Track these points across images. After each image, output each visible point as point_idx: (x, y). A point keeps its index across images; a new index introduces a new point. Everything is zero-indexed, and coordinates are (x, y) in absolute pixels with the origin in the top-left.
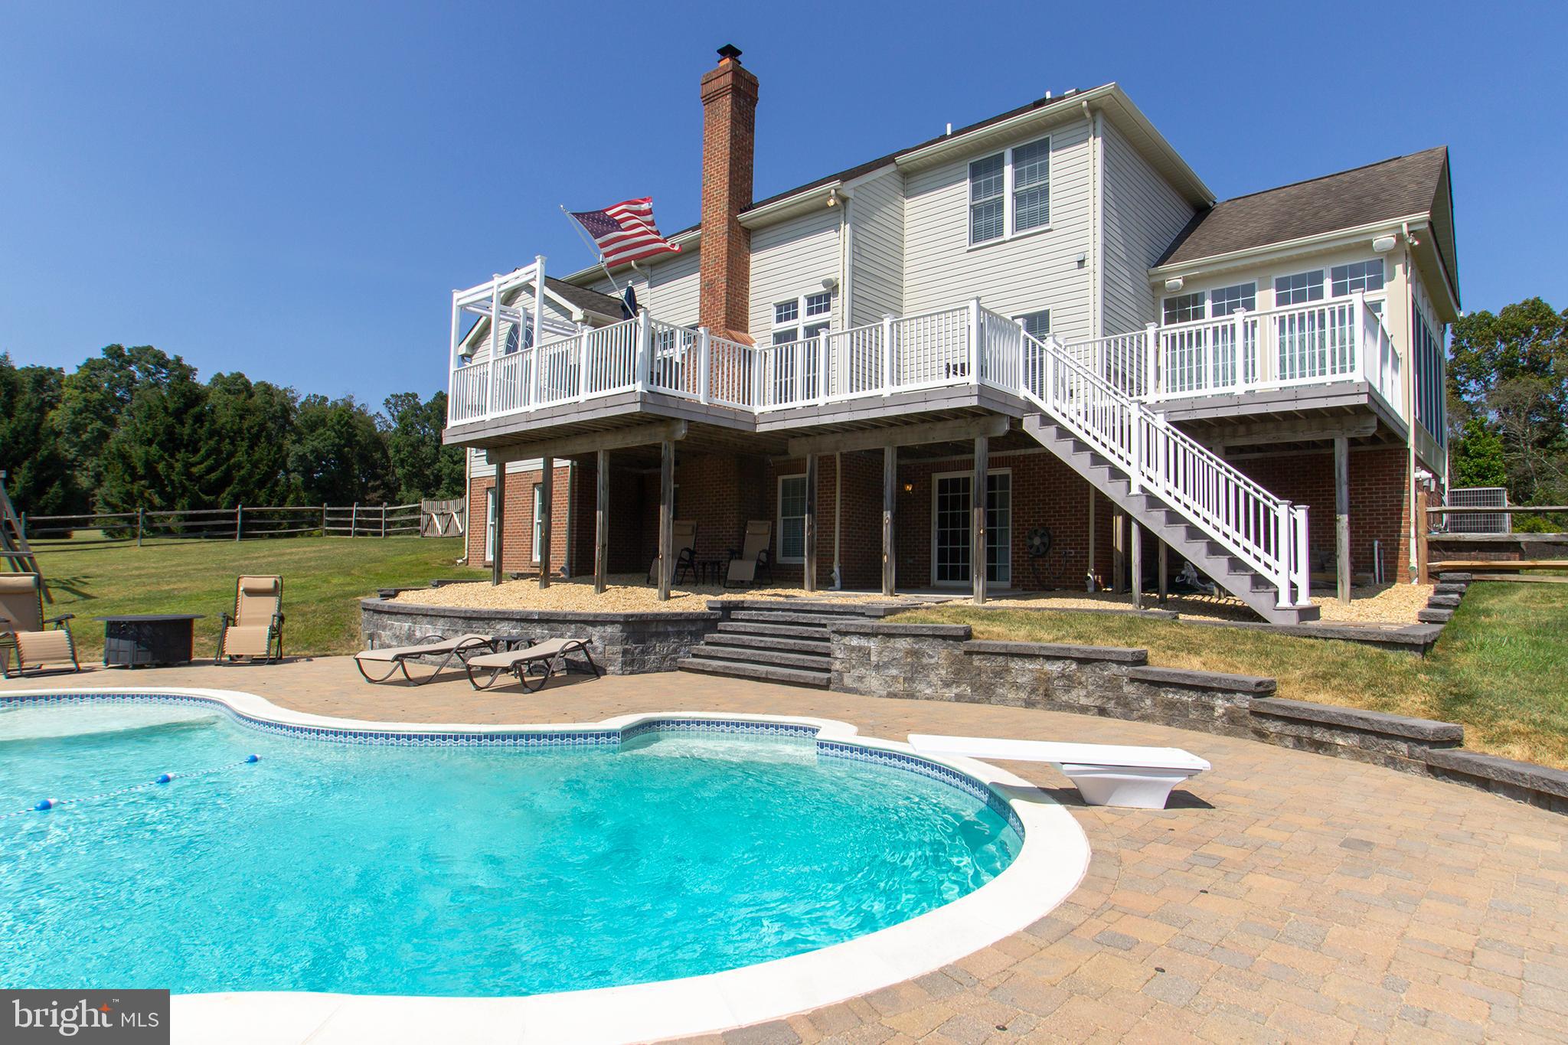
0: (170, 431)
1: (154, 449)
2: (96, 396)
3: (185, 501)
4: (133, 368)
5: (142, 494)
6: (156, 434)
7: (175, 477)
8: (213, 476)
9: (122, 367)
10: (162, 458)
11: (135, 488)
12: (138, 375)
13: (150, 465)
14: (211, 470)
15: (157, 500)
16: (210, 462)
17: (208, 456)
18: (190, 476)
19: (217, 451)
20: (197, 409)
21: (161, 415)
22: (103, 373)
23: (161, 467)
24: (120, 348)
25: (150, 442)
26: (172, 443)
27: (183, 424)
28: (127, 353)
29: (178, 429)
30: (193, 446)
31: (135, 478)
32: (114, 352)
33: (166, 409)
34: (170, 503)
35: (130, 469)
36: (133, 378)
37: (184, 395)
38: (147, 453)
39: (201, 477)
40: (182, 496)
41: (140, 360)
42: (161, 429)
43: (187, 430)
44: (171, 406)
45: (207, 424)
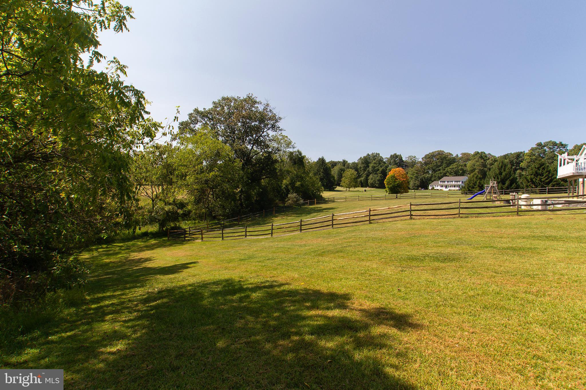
0: (536, 173)
1: (533, 176)
2: (534, 157)
3: (540, 186)
4: (545, 148)
5: (530, 185)
6: (533, 173)
7: (537, 181)
8: (547, 181)
9: (542, 148)
10: (534, 178)
11: (528, 184)
12: (547, 149)
13: (531, 179)
14: (546, 179)
15: (533, 186)
16: (546, 178)
17: (546, 176)
18: (541, 181)
19: (547, 175)
20: (543, 167)
21: (534, 169)
22: (536, 151)
23: (534, 180)
24: (541, 143)
25: (532, 175)
26: (536, 174)
27: (539, 170)
28: (543, 144)
29: (538, 171)
30: (542, 175)
31: (528, 182)
32: (540, 145)
33: (535, 167)
34: (536, 187)
35: (527, 180)
36: (545, 151)
37: (540, 164)
38: (531, 177)
39: (544, 181)
40: (539, 185)
41: (547, 145)
42: (534, 172)
43: (540, 171)
44: (537, 167)
45: (546, 170)
